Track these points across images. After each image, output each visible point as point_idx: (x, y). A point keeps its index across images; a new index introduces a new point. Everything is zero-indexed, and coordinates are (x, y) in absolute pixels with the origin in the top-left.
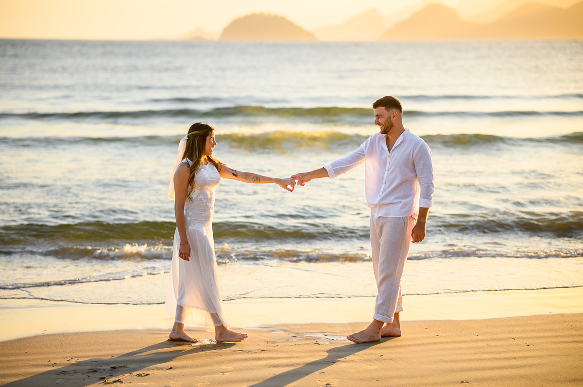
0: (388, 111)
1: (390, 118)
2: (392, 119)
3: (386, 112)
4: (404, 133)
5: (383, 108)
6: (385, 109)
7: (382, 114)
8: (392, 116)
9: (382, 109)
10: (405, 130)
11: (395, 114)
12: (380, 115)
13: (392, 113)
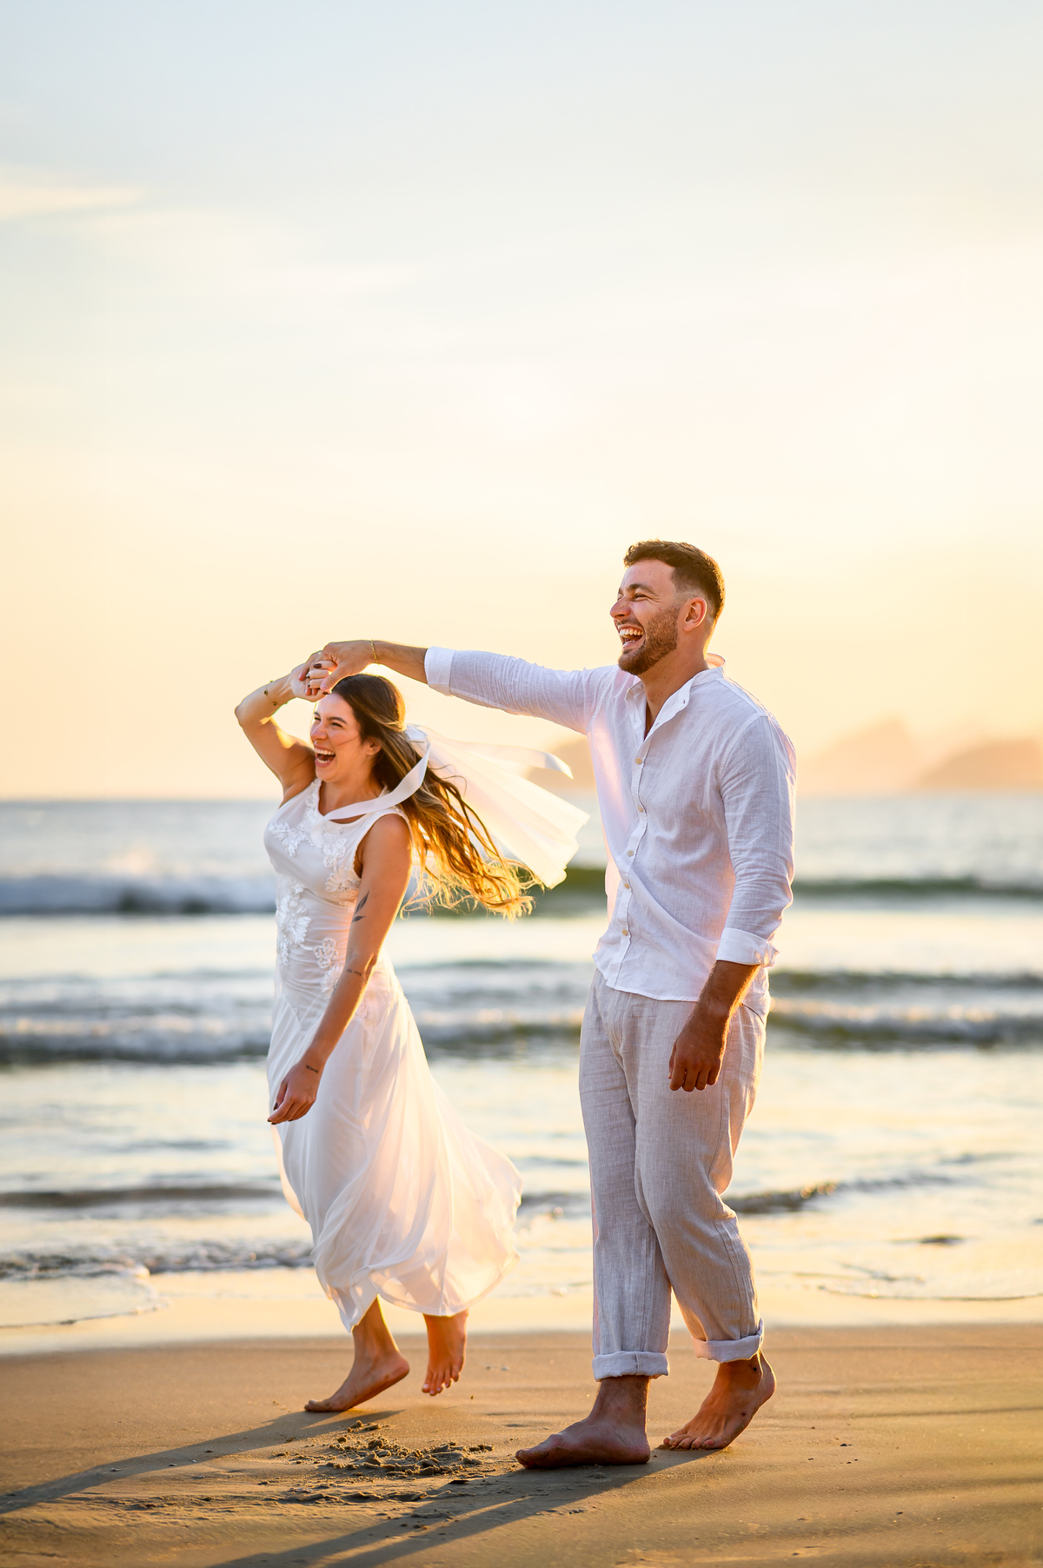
0: (679, 588)
1: (674, 613)
2: (678, 622)
3: (672, 586)
4: (700, 677)
5: (669, 570)
6: (672, 578)
7: (655, 589)
8: (685, 613)
9: (660, 571)
10: (704, 668)
11: (697, 609)
12: (644, 588)
13: (689, 603)
